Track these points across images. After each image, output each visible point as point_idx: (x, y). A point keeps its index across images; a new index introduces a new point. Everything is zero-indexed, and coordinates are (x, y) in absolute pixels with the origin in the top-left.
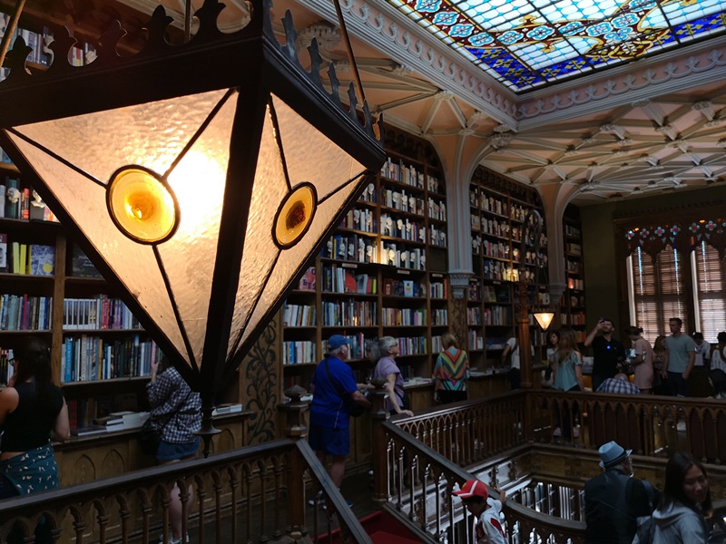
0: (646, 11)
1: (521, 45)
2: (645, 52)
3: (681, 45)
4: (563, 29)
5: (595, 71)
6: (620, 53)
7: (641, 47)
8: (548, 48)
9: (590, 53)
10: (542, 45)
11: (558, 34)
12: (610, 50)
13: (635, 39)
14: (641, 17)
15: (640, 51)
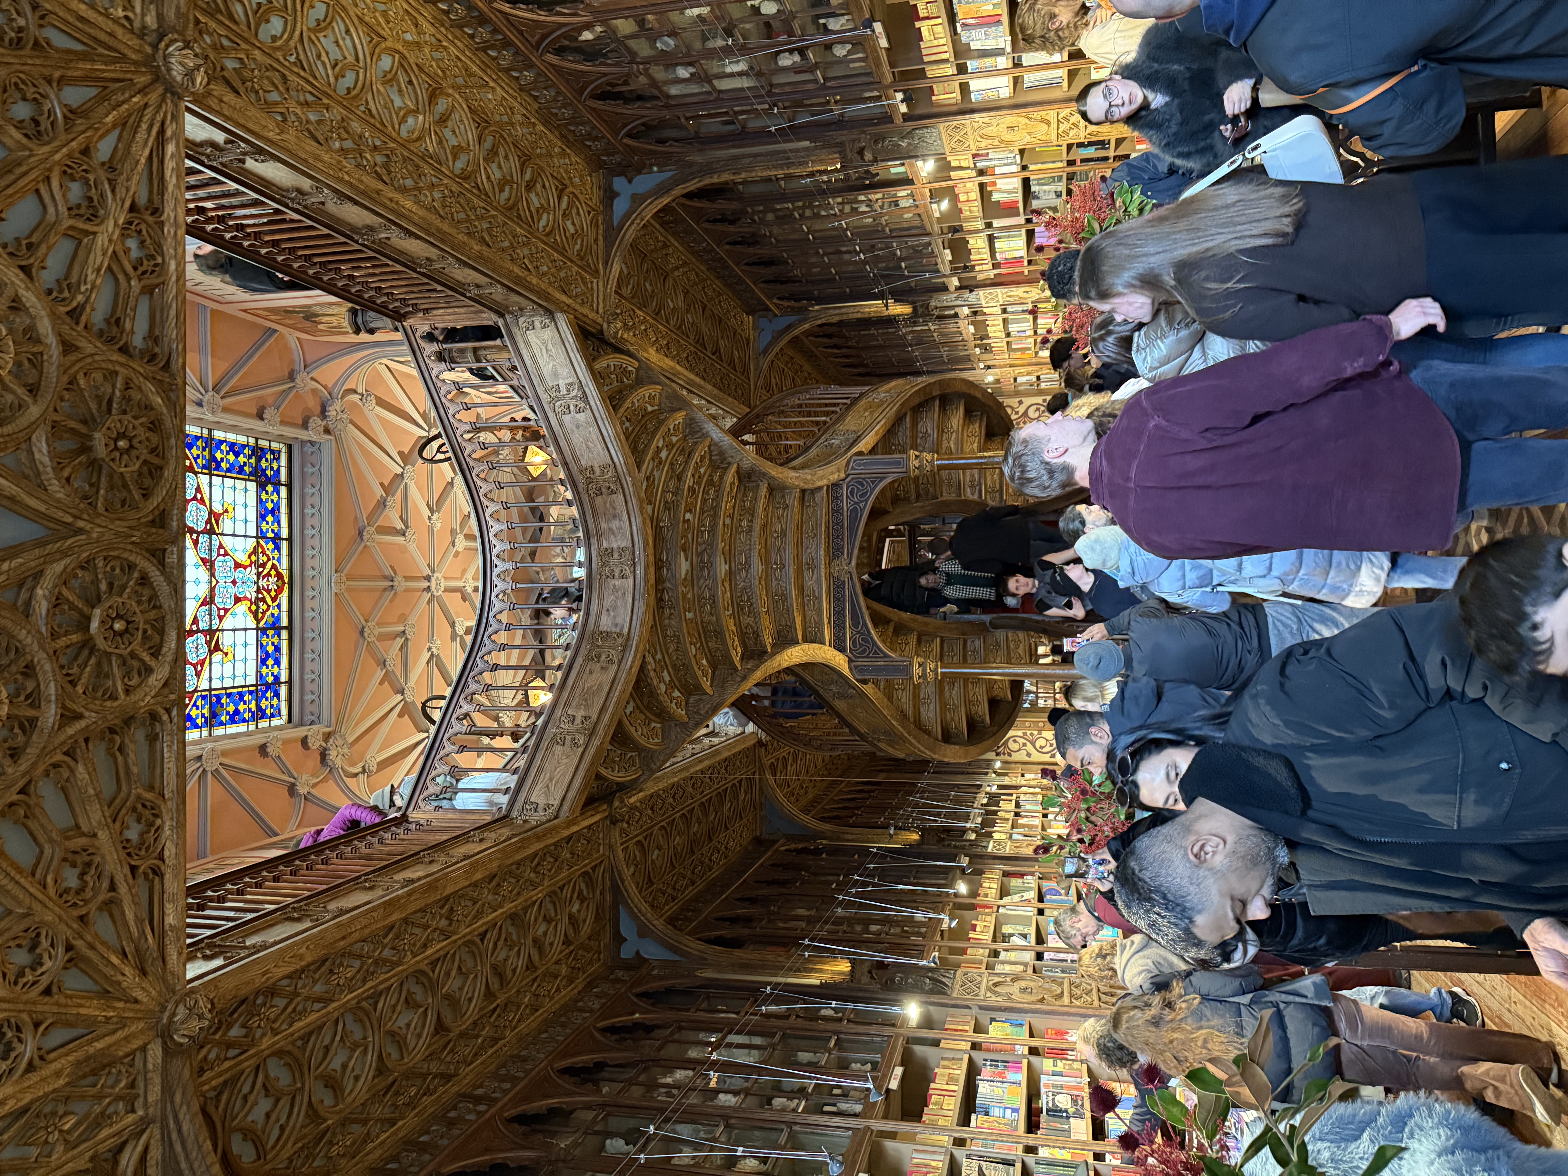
0: (221, 546)
1: (205, 675)
2: (285, 573)
3: (290, 539)
4: (204, 626)
5: (290, 628)
6: (273, 594)
7: (273, 573)
8: (226, 654)
9: (258, 621)
10: (217, 657)
11: (210, 633)
12: (263, 600)
13: (258, 574)
14: (226, 554)
15: (279, 576)
